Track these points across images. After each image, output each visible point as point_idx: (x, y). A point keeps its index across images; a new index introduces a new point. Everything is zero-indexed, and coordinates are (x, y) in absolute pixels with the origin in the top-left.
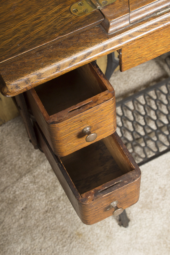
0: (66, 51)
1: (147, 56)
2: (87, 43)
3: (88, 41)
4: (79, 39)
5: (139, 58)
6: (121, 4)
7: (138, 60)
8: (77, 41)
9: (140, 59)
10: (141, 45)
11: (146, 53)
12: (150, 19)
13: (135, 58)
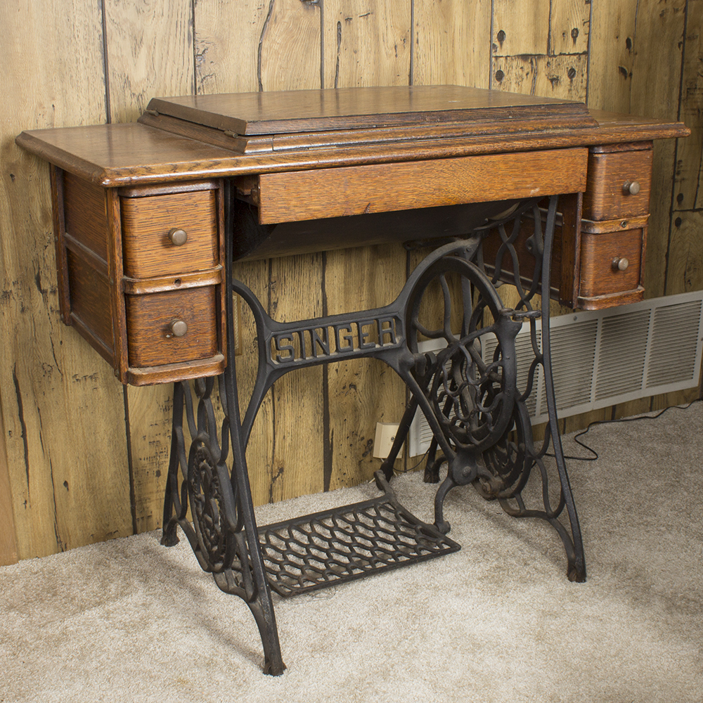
1: (296, 210)
5: (285, 207)
11: (295, 202)
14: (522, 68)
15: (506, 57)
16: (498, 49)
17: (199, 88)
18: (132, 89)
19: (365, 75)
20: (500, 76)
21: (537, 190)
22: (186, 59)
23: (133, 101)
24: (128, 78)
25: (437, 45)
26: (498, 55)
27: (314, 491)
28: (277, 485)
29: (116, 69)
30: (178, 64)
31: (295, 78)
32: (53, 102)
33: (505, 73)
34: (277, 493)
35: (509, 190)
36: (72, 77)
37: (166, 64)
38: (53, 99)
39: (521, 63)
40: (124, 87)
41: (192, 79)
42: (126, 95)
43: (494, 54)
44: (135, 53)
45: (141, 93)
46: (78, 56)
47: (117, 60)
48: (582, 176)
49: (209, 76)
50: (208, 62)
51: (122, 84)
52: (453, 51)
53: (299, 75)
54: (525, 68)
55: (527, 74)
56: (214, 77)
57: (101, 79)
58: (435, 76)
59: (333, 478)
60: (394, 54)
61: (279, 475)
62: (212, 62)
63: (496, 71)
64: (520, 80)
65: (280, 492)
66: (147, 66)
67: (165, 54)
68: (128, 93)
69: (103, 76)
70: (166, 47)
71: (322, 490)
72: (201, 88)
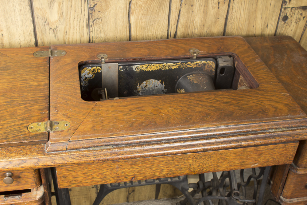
0: (7, 155)
1: (83, 181)
2: (27, 154)
3: (28, 153)
4: (23, 149)
5: (74, 181)
6: (67, 133)
7: (75, 182)
8: (21, 150)
9: (76, 182)
10: (75, 170)
11: (82, 178)
12: (85, 151)
13: (71, 180)
14: (301, 14)
15: (292, 8)
16: (287, 4)
17: (91, 26)
18: (50, 25)
19: (197, 18)
20: (285, 18)
21: (256, 165)
22: (83, 9)
23: (51, 32)
24: (47, 20)
25: (247, 2)
26: (286, 6)
27: (150, 199)
28: (131, 195)
29: (39, 15)
30: (78, 12)
31: (152, 20)
32: (2, 32)
33: (289, 17)
34: (131, 199)
35: (236, 166)
36: (12, 19)
37: (70, 12)
38: (2, 31)
39: (301, 11)
40: (45, 25)
41: (87, 20)
42: (46, 28)
43: (284, 7)
44: (50, 7)
45: (56, 28)
46: (15, 8)
47: (39, 10)
48: (291, 157)
49: (97, 19)
50: (97, 12)
51: (44, 23)
52: (257, 5)
53: (154, 19)
54: (303, 14)
55: (304, 17)
56: (100, 19)
57: (30, 20)
58: (242, 19)
59: (160, 194)
60: (217, 7)
61: (132, 192)
62: (99, 12)
63: (283, 16)
64: (299, 20)
65: (132, 198)
66: (58, 14)
67: (69, 7)
68: (47, 28)
69: (32, 19)
70: (70, 3)
71: (154, 199)
72: (93, 25)
